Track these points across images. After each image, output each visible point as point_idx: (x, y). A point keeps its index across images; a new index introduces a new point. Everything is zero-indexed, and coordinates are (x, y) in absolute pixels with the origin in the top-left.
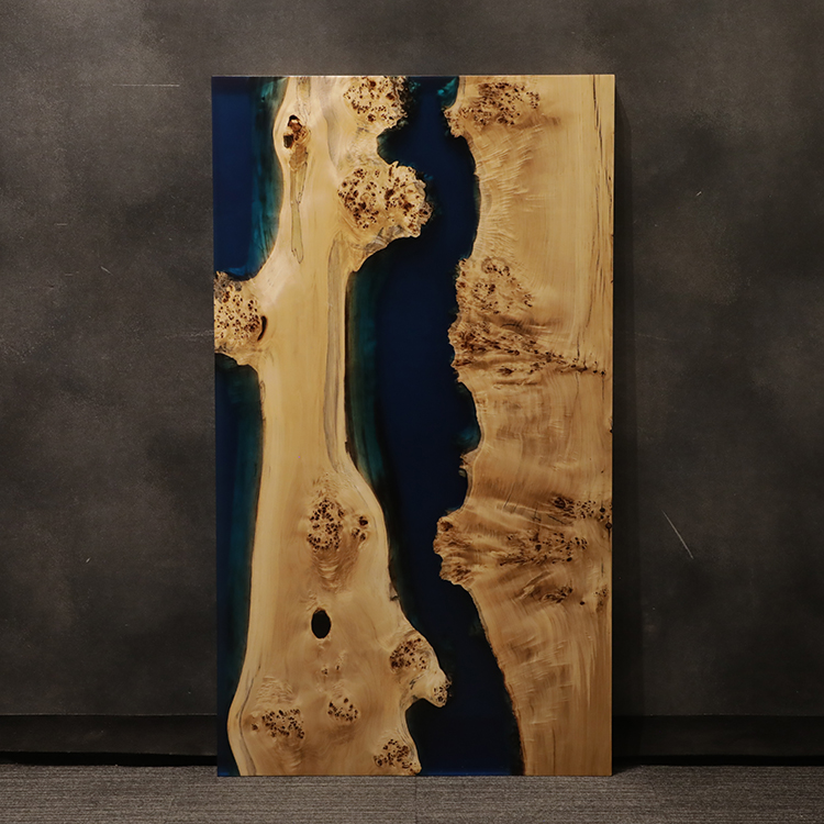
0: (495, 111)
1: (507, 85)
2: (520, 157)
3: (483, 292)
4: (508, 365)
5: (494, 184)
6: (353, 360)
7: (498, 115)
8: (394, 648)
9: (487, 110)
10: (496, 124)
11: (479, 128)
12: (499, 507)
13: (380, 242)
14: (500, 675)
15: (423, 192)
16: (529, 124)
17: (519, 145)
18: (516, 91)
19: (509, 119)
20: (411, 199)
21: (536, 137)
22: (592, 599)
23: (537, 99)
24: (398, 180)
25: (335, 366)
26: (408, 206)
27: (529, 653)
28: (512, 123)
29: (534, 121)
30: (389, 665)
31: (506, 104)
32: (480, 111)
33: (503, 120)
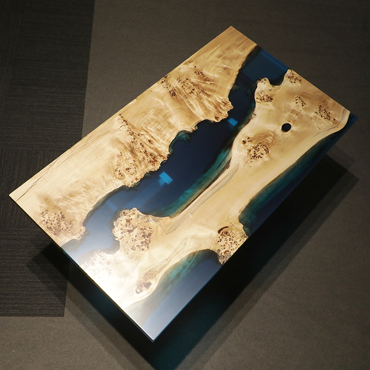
0: (62, 223)
1: (48, 228)
2: (71, 200)
3: (132, 171)
4: (148, 143)
5: (90, 200)
6: (200, 191)
7: (63, 220)
8: (267, 103)
9: (64, 225)
10: (66, 218)
11: (73, 223)
12: (195, 109)
13: (151, 219)
14: (240, 71)
15: (117, 220)
16: (56, 207)
17: (67, 204)
18: (47, 222)
19: (60, 215)
20: (124, 222)
21: (58, 200)
22: (191, 65)
23: (43, 213)
24: (122, 233)
25: (208, 194)
26: (128, 221)
27: (225, 69)
28: (61, 213)
29: (53, 206)
30: (273, 100)
31: (56, 221)
32: (67, 228)
33: (63, 217)
